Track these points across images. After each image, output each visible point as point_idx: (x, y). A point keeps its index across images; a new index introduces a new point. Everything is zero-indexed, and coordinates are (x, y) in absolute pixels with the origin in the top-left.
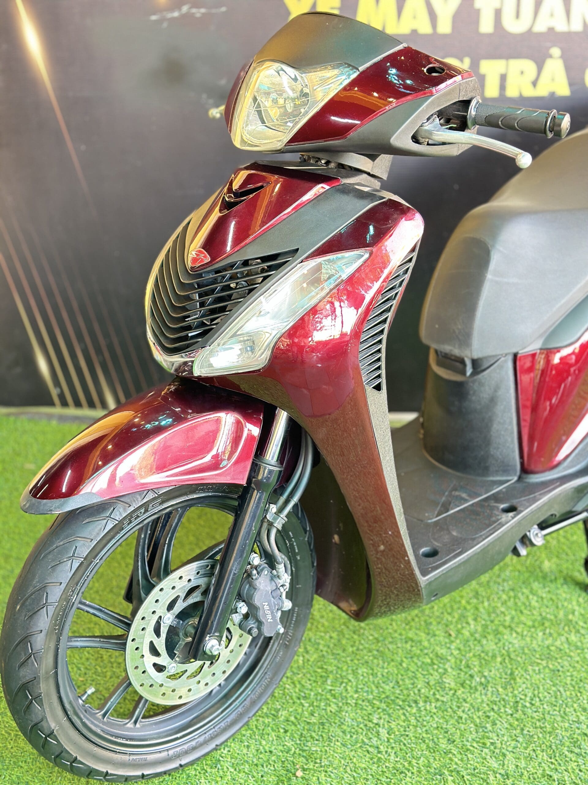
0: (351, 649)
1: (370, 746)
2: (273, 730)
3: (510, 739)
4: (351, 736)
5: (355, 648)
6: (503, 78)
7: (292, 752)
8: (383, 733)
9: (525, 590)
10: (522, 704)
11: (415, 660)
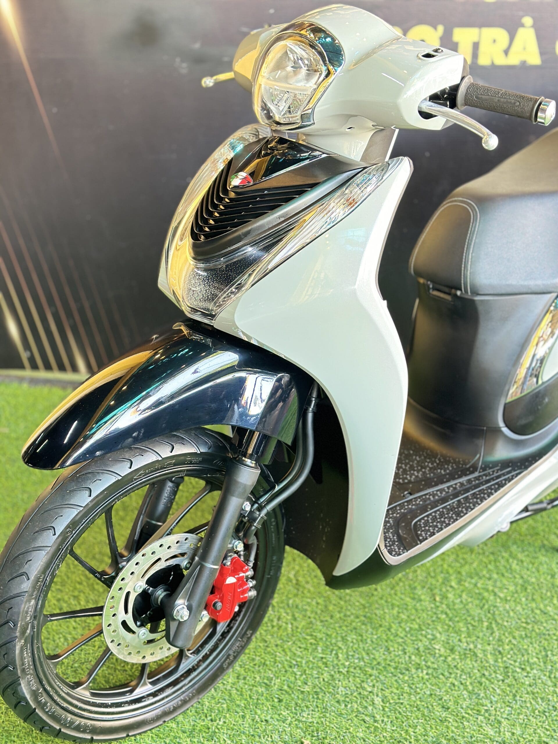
0: (338, 616)
1: (366, 715)
2: (267, 700)
3: (503, 705)
4: (346, 706)
5: (342, 615)
6: (476, 46)
7: (288, 722)
8: (378, 701)
9: (504, 554)
10: (512, 669)
11: (403, 625)
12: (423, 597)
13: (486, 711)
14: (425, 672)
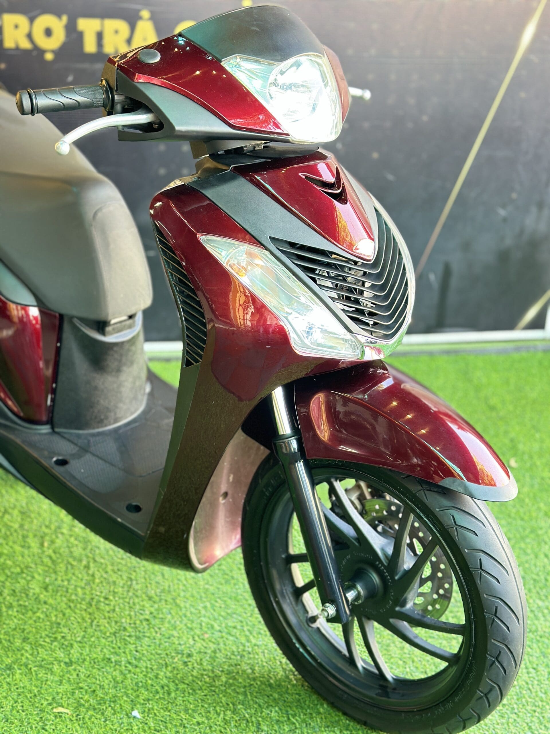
6: (100, 36)
12: (32, 544)
13: (63, 637)
14: (15, 610)
